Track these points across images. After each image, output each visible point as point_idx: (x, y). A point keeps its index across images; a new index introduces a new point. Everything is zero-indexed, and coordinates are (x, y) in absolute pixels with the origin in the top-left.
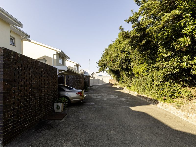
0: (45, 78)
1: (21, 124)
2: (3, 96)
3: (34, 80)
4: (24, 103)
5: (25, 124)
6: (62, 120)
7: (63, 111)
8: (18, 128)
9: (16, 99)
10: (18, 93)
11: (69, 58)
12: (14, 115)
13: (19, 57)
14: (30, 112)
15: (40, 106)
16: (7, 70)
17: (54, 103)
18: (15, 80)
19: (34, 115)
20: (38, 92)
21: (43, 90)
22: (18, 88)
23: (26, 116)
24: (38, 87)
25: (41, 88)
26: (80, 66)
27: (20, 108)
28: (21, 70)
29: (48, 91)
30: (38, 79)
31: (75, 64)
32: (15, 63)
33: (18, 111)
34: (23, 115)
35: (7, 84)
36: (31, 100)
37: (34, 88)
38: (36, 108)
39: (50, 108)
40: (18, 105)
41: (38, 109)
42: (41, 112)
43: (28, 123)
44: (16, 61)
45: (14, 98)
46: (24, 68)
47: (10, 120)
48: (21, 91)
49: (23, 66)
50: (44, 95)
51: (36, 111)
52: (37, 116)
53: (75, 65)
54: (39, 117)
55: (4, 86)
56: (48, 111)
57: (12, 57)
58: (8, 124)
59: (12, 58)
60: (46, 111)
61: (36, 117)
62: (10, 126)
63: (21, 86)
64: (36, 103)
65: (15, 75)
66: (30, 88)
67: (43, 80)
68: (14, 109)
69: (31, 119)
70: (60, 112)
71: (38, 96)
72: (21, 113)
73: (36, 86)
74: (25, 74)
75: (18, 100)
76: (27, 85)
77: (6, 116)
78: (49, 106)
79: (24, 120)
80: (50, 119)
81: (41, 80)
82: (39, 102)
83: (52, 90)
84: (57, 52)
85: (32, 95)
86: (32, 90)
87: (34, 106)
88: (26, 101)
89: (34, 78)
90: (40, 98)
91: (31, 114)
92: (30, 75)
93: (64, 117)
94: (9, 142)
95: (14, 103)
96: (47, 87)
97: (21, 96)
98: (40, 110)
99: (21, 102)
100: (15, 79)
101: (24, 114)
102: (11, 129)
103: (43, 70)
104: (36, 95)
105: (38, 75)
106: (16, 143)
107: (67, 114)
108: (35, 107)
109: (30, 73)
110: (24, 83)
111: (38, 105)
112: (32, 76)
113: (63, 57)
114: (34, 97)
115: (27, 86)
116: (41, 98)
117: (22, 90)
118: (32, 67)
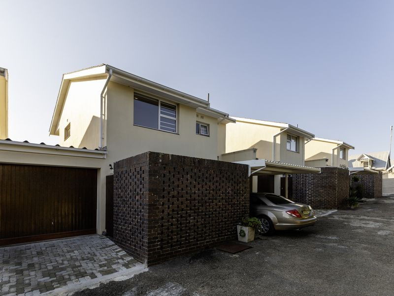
0: (218, 184)
1: (172, 246)
2: (149, 209)
3: (195, 188)
4: (178, 220)
5: (179, 248)
6: (234, 255)
7: (252, 242)
8: (168, 251)
9: (166, 213)
10: (169, 206)
11: (313, 136)
12: (162, 233)
13: (170, 159)
14: (187, 233)
15: (205, 227)
16: (153, 178)
17: (238, 224)
18: (164, 190)
19: (194, 238)
20: (202, 206)
21: (213, 202)
22: (169, 199)
23: (181, 237)
24: (202, 199)
25: (209, 199)
26: (353, 148)
27: (172, 225)
28: (174, 175)
29: (223, 205)
30: (202, 186)
31: (336, 146)
32: (165, 168)
33: (168, 229)
34: (175, 235)
35: (154, 195)
36: (190, 216)
37: (195, 199)
38: (198, 228)
39: (228, 232)
40: (168, 221)
41: (202, 230)
42: (209, 235)
43: (183, 247)
44: (166, 165)
45: (163, 211)
46: (179, 172)
47: (157, 238)
48: (173, 204)
49: (176, 170)
50: (216, 211)
51: (197, 233)
52: (200, 240)
53: (335, 149)
54: (204, 243)
55: (149, 197)
56: (222, 236)
57: (160, 161)
58: (155, 242)
59: (160, 163)
60: (219, 236)
61: (198, 241)
62: (157, 245)
63: (173, 197)
64: (197, 222)
65: (164, 183)
66: (187, 200)
67: (212, 187)
68: (162, 226)
69: (189, 242)
70: (245, 243)
71: (202, 212)
72: (172, 232)
73: (199, 196)
74: (179, 180)
75: (169, 214)
76: (182, 195)
77: (152, 233)
78: (225, 230)
79: (177, 241)
80: (220, 250)
81: (210, 188)
82: (205, 221)
83: (234, 204)
84: (281, 130)
85: (191, 209)
86: (191, 202)
87: (194, 225)
88: (181, 217)
89: (195, 186)
90: (206, 215)
91: (189, 236)
92: (187, 181)
93: (242, 251)
94: (156, 264)
95: (162, 218)
96: (222, 199)
97: (173, 211)
98: (205, 233)
99: (172, 218)
100: (164, 188)
101: (178, 234)
102: (158, 249)
103: (214, 172)
104: (199, 210)
105: (203, 180)
106: (161, 267)
107: (251, 247)
108: (196, 227)
109: (187, 179)
110: (178, 192)
111: (202, 224)
112: (191, 182)
113: (299, 137)
114: (195, 212)
115: (182, 197)
116: (209, 215)
117: (175, 203)
118: (192, 170)
